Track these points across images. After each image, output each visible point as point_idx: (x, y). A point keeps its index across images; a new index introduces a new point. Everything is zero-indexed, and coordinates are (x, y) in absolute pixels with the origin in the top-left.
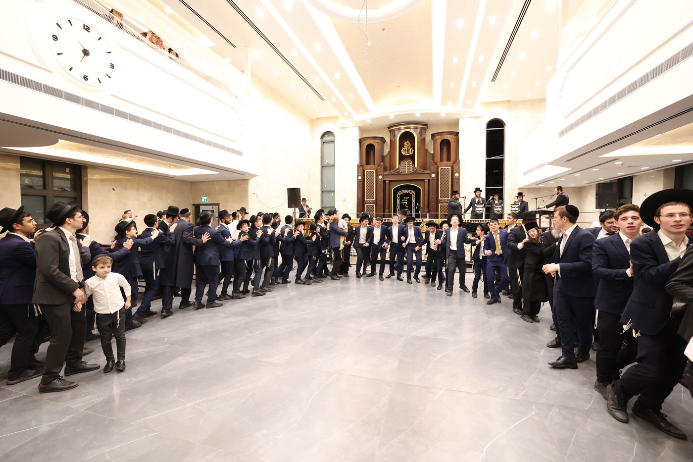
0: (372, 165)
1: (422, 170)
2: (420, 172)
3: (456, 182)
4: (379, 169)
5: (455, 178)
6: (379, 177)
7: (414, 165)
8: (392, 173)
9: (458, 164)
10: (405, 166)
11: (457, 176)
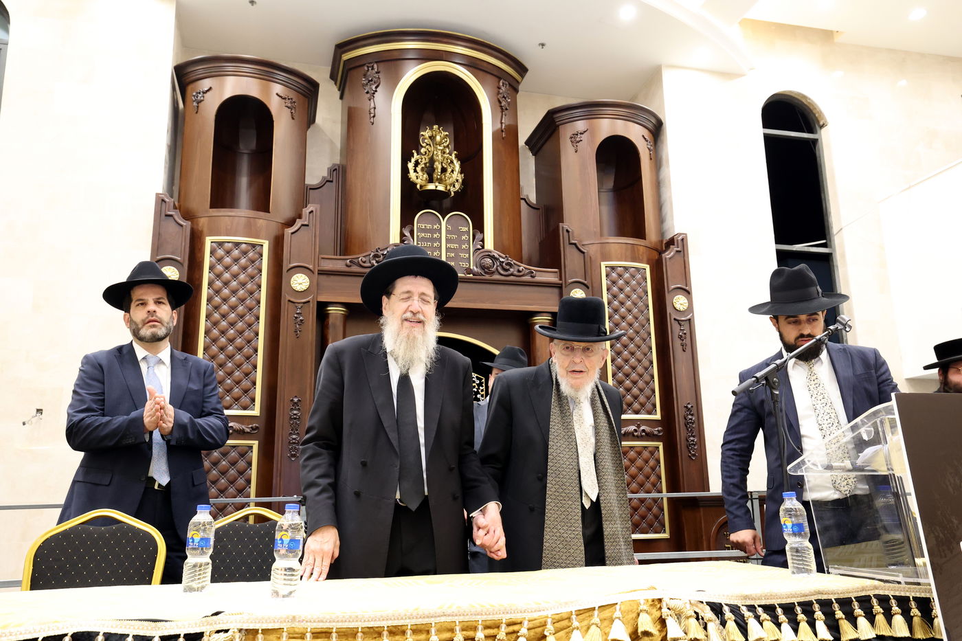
1: (520, 267)
2: (512, 275)
3: (681, 336)
4: (293, 235)
5: (674, 316)
6: (292, 279)
7: (483, 241)
8: (369, 265)
9: (680, 251)
10: (435, 236)
11: (682, 309)
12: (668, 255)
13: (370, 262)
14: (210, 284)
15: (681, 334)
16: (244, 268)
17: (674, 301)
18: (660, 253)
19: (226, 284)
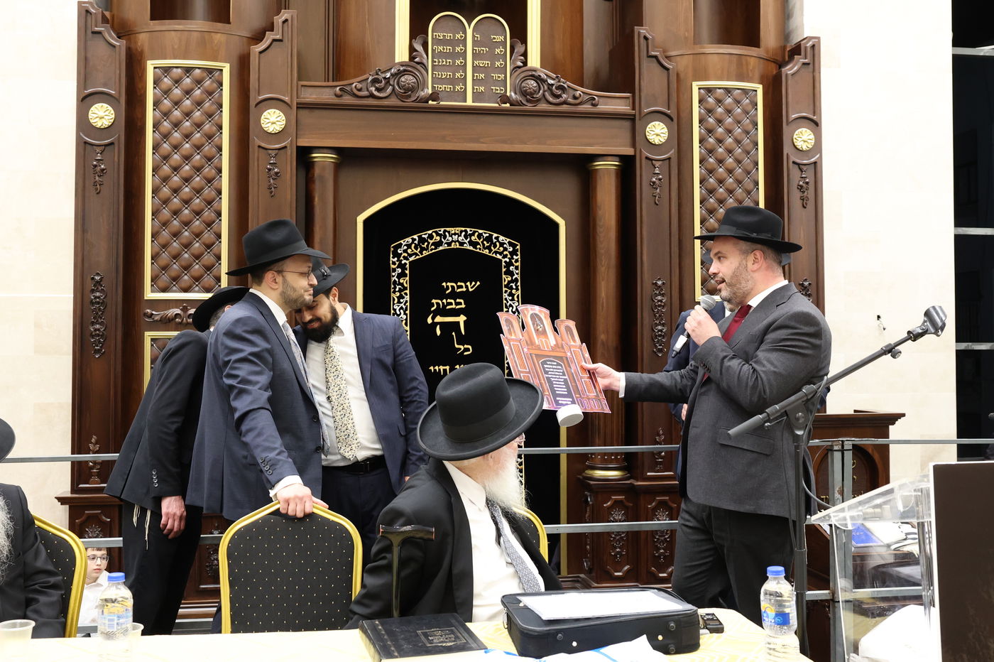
1: (577, 92)
2: (565, 103)
3: (802, 186)
4: (262, 55)
5: (793, 158)
6: (263, 117)
7: (525, 54)
8: (365, 93)
9: (809, 64)
10: (458, 49)
11: (805, 148)
12: (789, 70)
13: (368, 90)
14: (156, 126)
15: (801, 183)
16: (199, 103)
17: (795, 136)
18: (781, 65)
19: (176, 125)
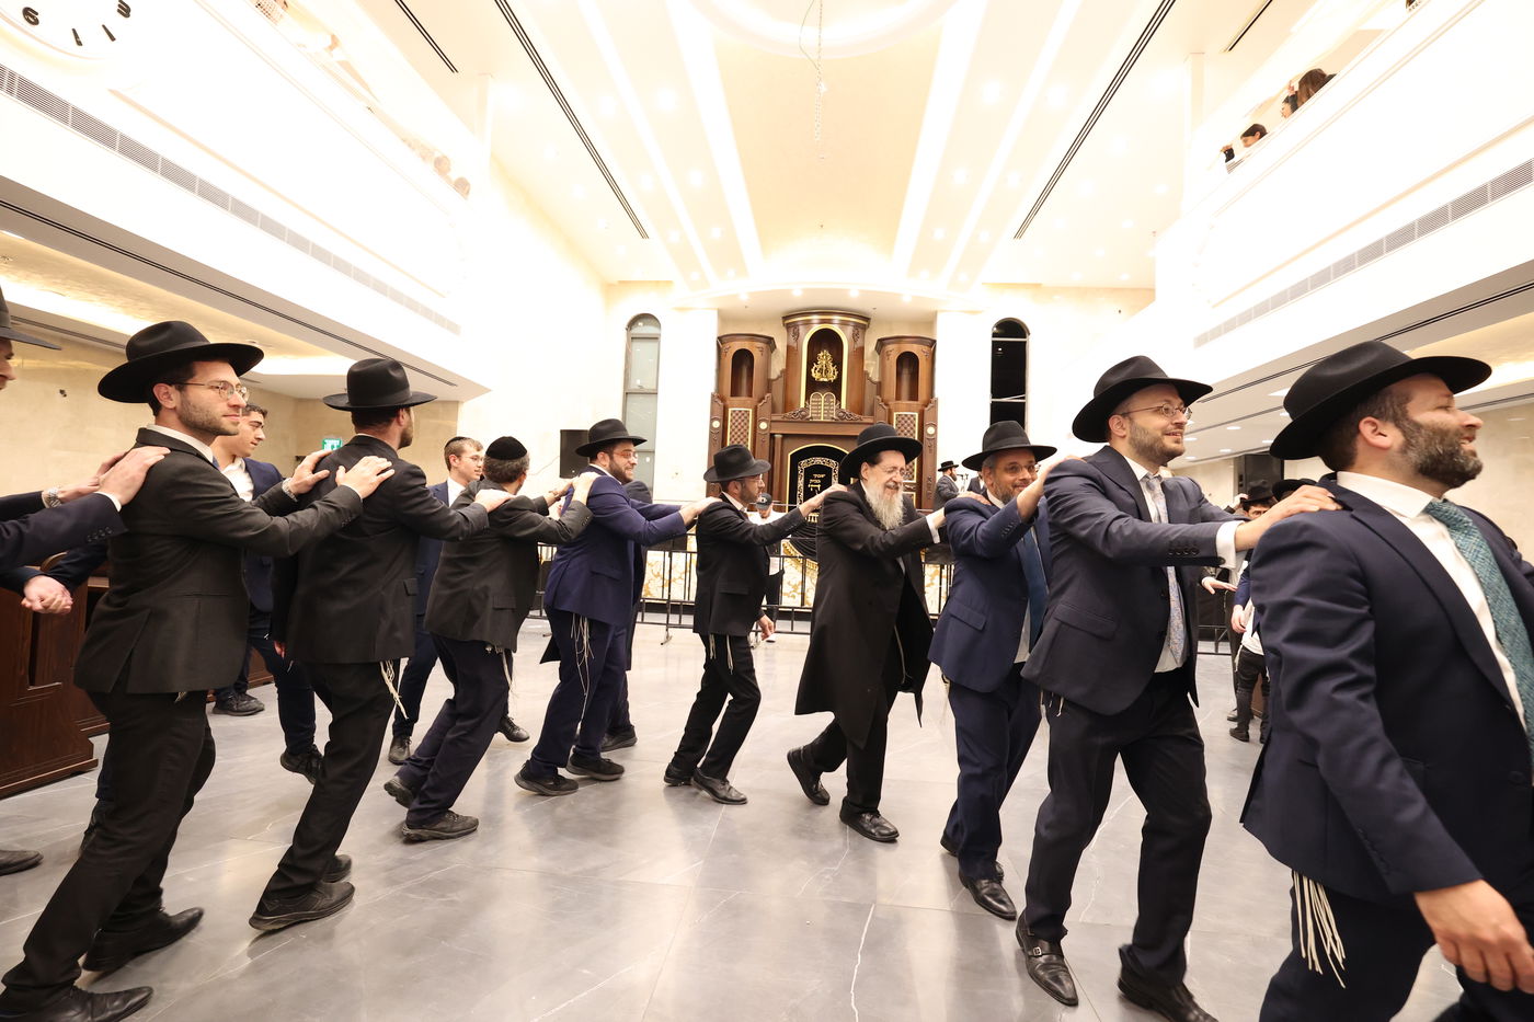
0: (743, 398)
1: (857, 416)
2: (852, 419)
4: (761, 406)
6: (761, 424)
7: (840, 405)
9: (935, 406)
10: (819, 403)
11: (931, 434)
12: (928, 409)
14: (731, 427)
16: (743, 421)
17: (928, 430)
18: (927, 406)
19: (736, 427)
